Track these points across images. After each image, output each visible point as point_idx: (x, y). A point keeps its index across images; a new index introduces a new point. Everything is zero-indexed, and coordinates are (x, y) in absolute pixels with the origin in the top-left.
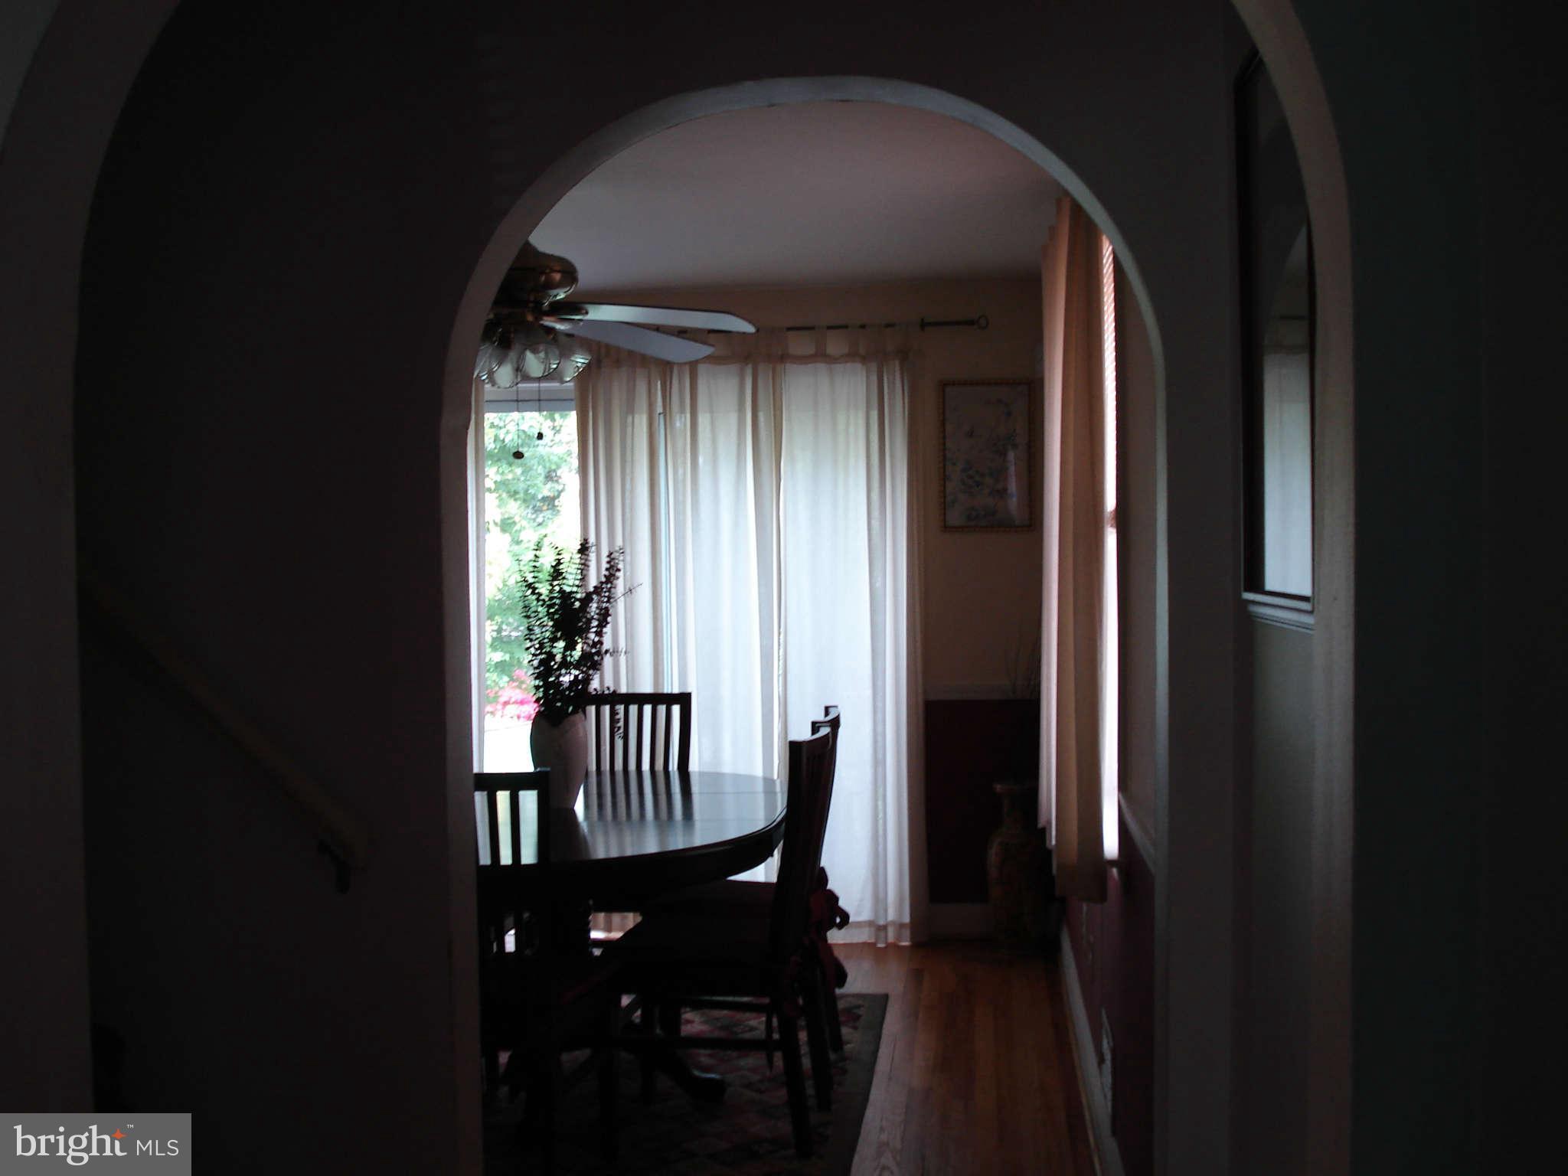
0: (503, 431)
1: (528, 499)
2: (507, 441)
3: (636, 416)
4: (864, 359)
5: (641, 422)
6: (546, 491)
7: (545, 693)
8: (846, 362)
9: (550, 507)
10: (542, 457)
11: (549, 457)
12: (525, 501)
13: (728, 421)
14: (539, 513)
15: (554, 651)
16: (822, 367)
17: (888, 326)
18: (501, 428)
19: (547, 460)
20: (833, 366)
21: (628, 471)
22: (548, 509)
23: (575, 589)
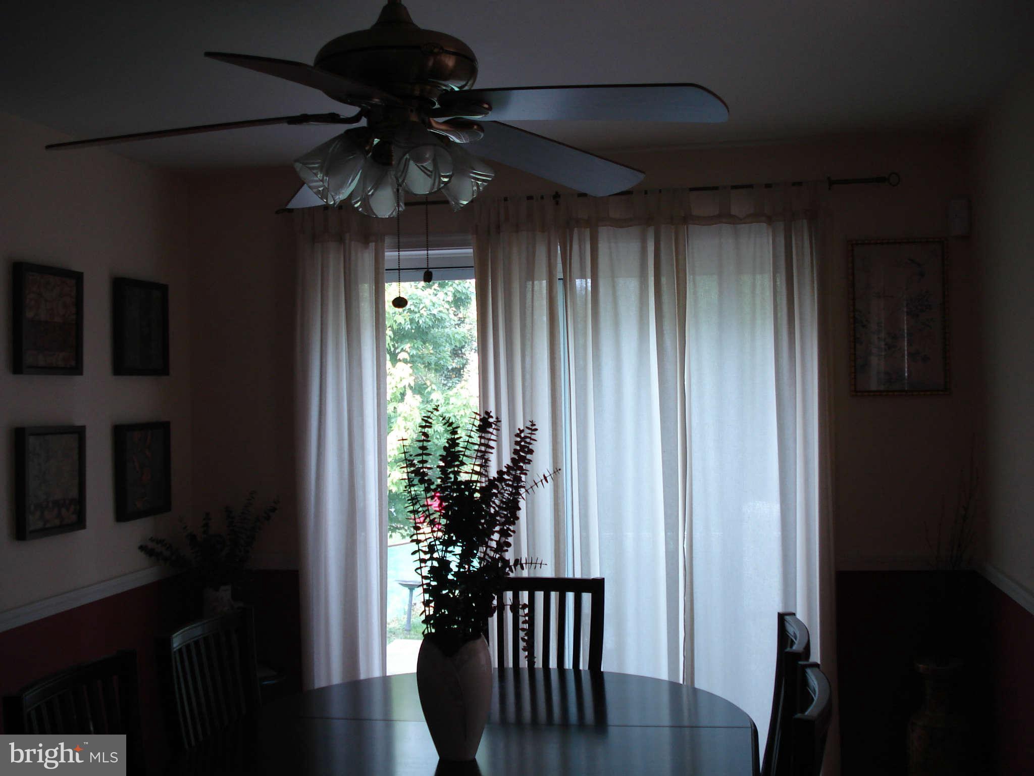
0: (417, 315)
1: (439, 368)
2: (421, 322)
3: (536, 282)
4: (770, 220)
5: (542, 286)
6: (453, 364)
7: (437, 609)
8: (752, 222)
9: (457, 375)
10: (448, 336)
11: (454, 337)
12: (436, 370)
13: (629, 287)
14: (449, 379)
15: (449, 557)
16: (726, 228)
17: (794, 184)
18: (416, 313)
19: (452, 338)
20: (739, 226)
21: (528, 336)
22: (456, 377)
23: (475, 477)
